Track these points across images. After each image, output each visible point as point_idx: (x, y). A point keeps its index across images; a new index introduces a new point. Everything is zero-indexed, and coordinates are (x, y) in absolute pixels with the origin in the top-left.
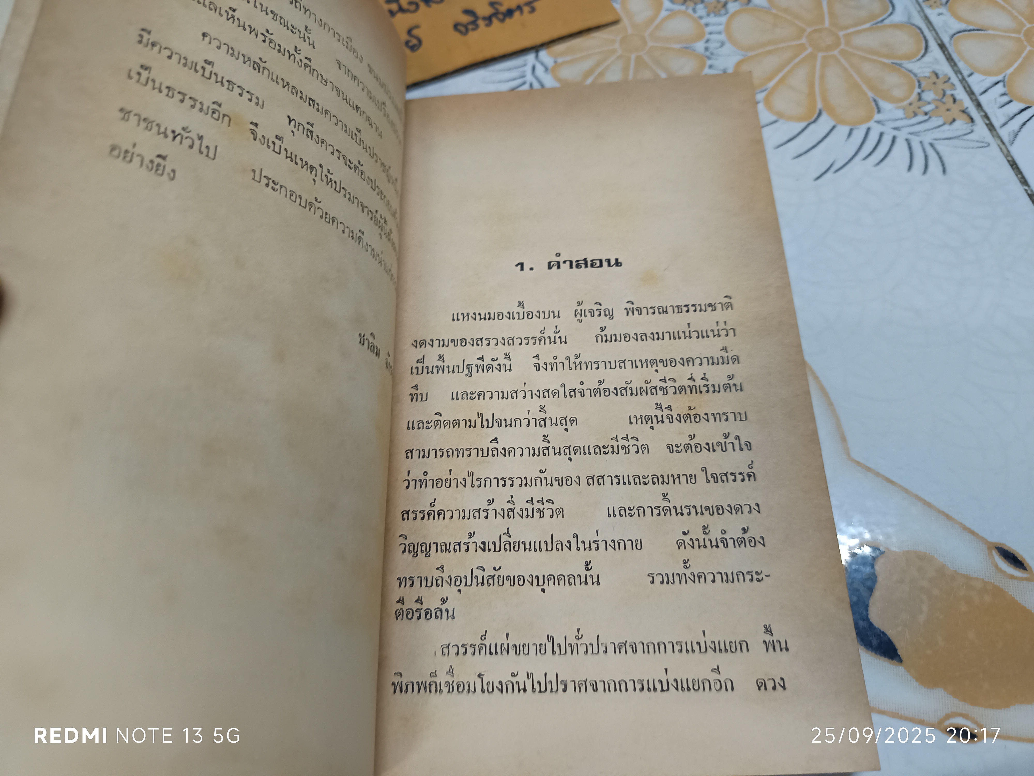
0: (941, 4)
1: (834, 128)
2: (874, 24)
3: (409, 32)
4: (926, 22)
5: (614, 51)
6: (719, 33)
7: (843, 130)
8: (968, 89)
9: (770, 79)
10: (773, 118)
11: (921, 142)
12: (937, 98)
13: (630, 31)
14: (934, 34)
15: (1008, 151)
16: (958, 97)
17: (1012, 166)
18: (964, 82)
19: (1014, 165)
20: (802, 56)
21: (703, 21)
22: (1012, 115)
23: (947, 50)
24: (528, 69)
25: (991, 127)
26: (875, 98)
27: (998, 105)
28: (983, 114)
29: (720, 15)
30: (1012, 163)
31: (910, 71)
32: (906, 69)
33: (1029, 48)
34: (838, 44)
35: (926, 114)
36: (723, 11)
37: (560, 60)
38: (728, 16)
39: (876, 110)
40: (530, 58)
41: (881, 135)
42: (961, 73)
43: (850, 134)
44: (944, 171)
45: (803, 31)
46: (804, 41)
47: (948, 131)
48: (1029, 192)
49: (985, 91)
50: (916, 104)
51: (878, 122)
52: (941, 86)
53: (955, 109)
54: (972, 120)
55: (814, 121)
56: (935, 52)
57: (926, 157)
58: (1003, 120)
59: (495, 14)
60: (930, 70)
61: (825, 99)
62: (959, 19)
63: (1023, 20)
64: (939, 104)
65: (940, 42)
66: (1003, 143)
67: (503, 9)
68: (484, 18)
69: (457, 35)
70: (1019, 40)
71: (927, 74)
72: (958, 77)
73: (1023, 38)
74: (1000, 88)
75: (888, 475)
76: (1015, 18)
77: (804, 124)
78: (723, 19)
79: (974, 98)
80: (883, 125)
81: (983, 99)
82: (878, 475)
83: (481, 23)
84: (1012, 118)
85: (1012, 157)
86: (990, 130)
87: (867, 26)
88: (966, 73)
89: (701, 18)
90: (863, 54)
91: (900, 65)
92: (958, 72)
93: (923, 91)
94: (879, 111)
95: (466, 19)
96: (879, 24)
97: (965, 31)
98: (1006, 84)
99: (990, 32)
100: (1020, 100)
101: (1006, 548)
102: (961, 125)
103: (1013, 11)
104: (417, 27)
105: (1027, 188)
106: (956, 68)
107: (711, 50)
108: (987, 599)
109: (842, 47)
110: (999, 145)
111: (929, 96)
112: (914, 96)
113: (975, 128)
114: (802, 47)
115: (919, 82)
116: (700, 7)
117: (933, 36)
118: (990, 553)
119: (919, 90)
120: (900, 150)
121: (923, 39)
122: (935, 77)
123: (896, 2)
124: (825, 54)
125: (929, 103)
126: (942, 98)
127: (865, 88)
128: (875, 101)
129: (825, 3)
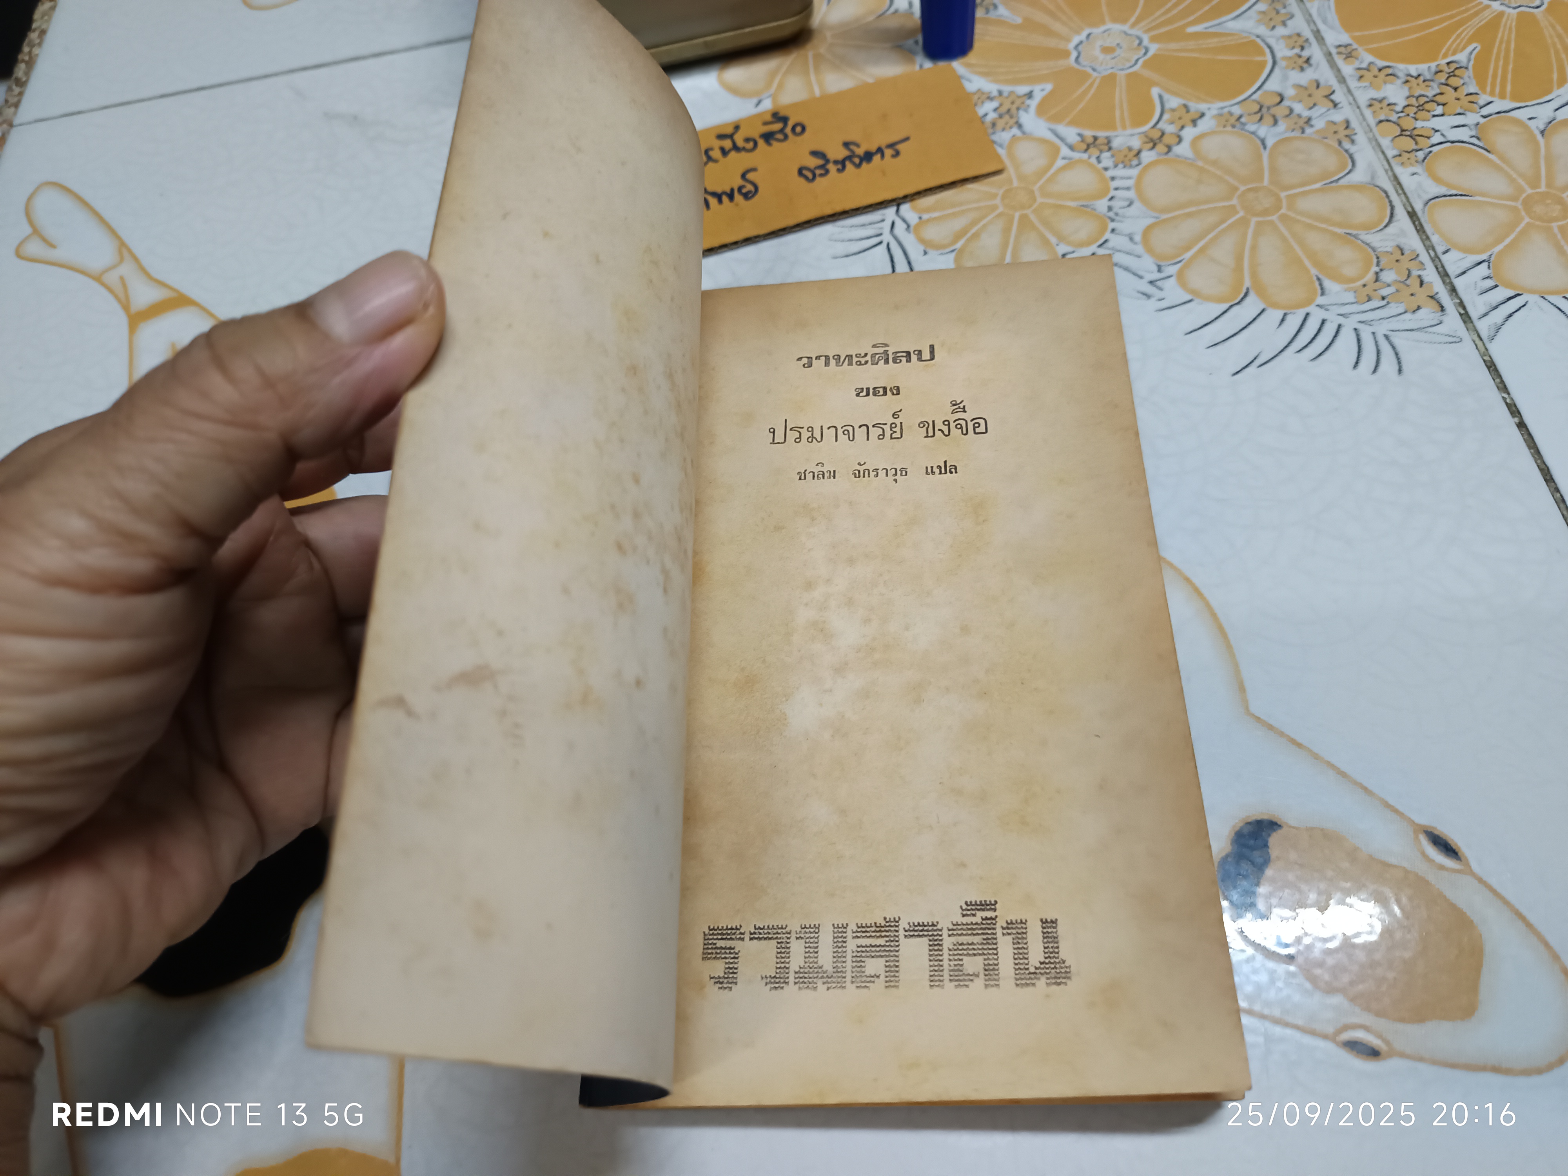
0: (1417, 161)
1: (1263, 310)
2: (1325, 184)
3: (743, 176)
4: (1395, 183)
5: (994, 208)
6: (1128, 189)
7: (1274, 315)
8: (1440, 269)
9: (1188, 248)
10: (1188, 297)
11: (1374, 333)
12: (1399, 279)
13: (1015, 183)
14: (1404, 199)
15: (1486, 349)
16: (1426, 279)
17: (1489, 368)
18: (1437, 259)
19: (1491, 367)
20: (1231, 221)
21: (1110, 173)
22: (1494, 304)
23: (1419, 219)
24: (887, 225)
25: (1466, 317)
26: (1320, 276)
27: (1478, 291)
28: (1458, 301)
29: (1131, 167)
30: (1489, 364)
31: (1368, 244)
32: (1363, 242)
33: (1527, 220)
34: (1280, 208)
35: (1383, 298)
36: (1135, 162)
37: (925, 217)
38: (1140, 167)
39: (1319, 291)
40: (890, 212)
41: (1323, 322)
42: (1434, 250)
43: (1283, 320)
44: (1400, 371)
45: (1236, 189)
46: (1234, 202)
47: (1410, 321)
48: (1508, 401)
49: (1464, 273)
50: (1372, 286)
51: (1320, 306)
52: (1405, 264)
53: (1421, 294)
54: (1442, 308)
55: (1239, 303)
56: (1402, 221)
57: (1378, 352)
58: (1483, 311)
59: (849, 158)
60: (1394, 244)
61: (1254, 275)
62: (1438, 180)
63: (1523, 183)
64: (1402, 286)
65: (1410, 209)
66: (1481, 339)
67: (860, 151)
68: (836, 162)
69: (802, 180)
70: (1515, 209)
71: (1389, 249)
72: (1429, 253)
73: (1520, 207)
74: (1483, 270)
75: (1293, 736)
76: (1512, 181)
77: (1225, 306)
78: (1134, 172)
80: (1327, 310)
81: (1459, 283)
82: (1282, 734)
83: (832, 167)
84: (1496, 308)
85: (1490, 356)
86: (1465, 322)
87: (1318, 185)
88: (1440, 249)
89: (1106, 169)
90: (1309, 221)
91: (1356, 236)
92: (1429, 247)
93: (1381, 270)
94: (1323, 294)
95: (813, 162)
96: (1334, 185)
97: (1445, 196)
98: (1491, 264)
99: (1478, 198)
100: (1508, 286)
101: (1436, 833)
102: (1427, 315)
103: (1512, 173)
104: (754, 170)
105: (1506, 396)
106: (1427, 243)
107: (1115, 210)
109: (1283, 211)
110: (1474, 342)
111: (1388, 276)
112: (1370, 276)
113: (1445, 319)
114: (1232, 210)
115: (1378, 258)
116: (1106, 155)
117: (1402, 201)
118: (1416, 838)
119: (1377, 269)
120: (1346, 343)
121: (1388, 204)
122: (1400, 252)
123: (1357, 157)
124: (1260, 219)
125: (1389, 285)
126: (1406, 280)
127: (1307, 263)
128: (1319, 279)
129: (1265, 155)
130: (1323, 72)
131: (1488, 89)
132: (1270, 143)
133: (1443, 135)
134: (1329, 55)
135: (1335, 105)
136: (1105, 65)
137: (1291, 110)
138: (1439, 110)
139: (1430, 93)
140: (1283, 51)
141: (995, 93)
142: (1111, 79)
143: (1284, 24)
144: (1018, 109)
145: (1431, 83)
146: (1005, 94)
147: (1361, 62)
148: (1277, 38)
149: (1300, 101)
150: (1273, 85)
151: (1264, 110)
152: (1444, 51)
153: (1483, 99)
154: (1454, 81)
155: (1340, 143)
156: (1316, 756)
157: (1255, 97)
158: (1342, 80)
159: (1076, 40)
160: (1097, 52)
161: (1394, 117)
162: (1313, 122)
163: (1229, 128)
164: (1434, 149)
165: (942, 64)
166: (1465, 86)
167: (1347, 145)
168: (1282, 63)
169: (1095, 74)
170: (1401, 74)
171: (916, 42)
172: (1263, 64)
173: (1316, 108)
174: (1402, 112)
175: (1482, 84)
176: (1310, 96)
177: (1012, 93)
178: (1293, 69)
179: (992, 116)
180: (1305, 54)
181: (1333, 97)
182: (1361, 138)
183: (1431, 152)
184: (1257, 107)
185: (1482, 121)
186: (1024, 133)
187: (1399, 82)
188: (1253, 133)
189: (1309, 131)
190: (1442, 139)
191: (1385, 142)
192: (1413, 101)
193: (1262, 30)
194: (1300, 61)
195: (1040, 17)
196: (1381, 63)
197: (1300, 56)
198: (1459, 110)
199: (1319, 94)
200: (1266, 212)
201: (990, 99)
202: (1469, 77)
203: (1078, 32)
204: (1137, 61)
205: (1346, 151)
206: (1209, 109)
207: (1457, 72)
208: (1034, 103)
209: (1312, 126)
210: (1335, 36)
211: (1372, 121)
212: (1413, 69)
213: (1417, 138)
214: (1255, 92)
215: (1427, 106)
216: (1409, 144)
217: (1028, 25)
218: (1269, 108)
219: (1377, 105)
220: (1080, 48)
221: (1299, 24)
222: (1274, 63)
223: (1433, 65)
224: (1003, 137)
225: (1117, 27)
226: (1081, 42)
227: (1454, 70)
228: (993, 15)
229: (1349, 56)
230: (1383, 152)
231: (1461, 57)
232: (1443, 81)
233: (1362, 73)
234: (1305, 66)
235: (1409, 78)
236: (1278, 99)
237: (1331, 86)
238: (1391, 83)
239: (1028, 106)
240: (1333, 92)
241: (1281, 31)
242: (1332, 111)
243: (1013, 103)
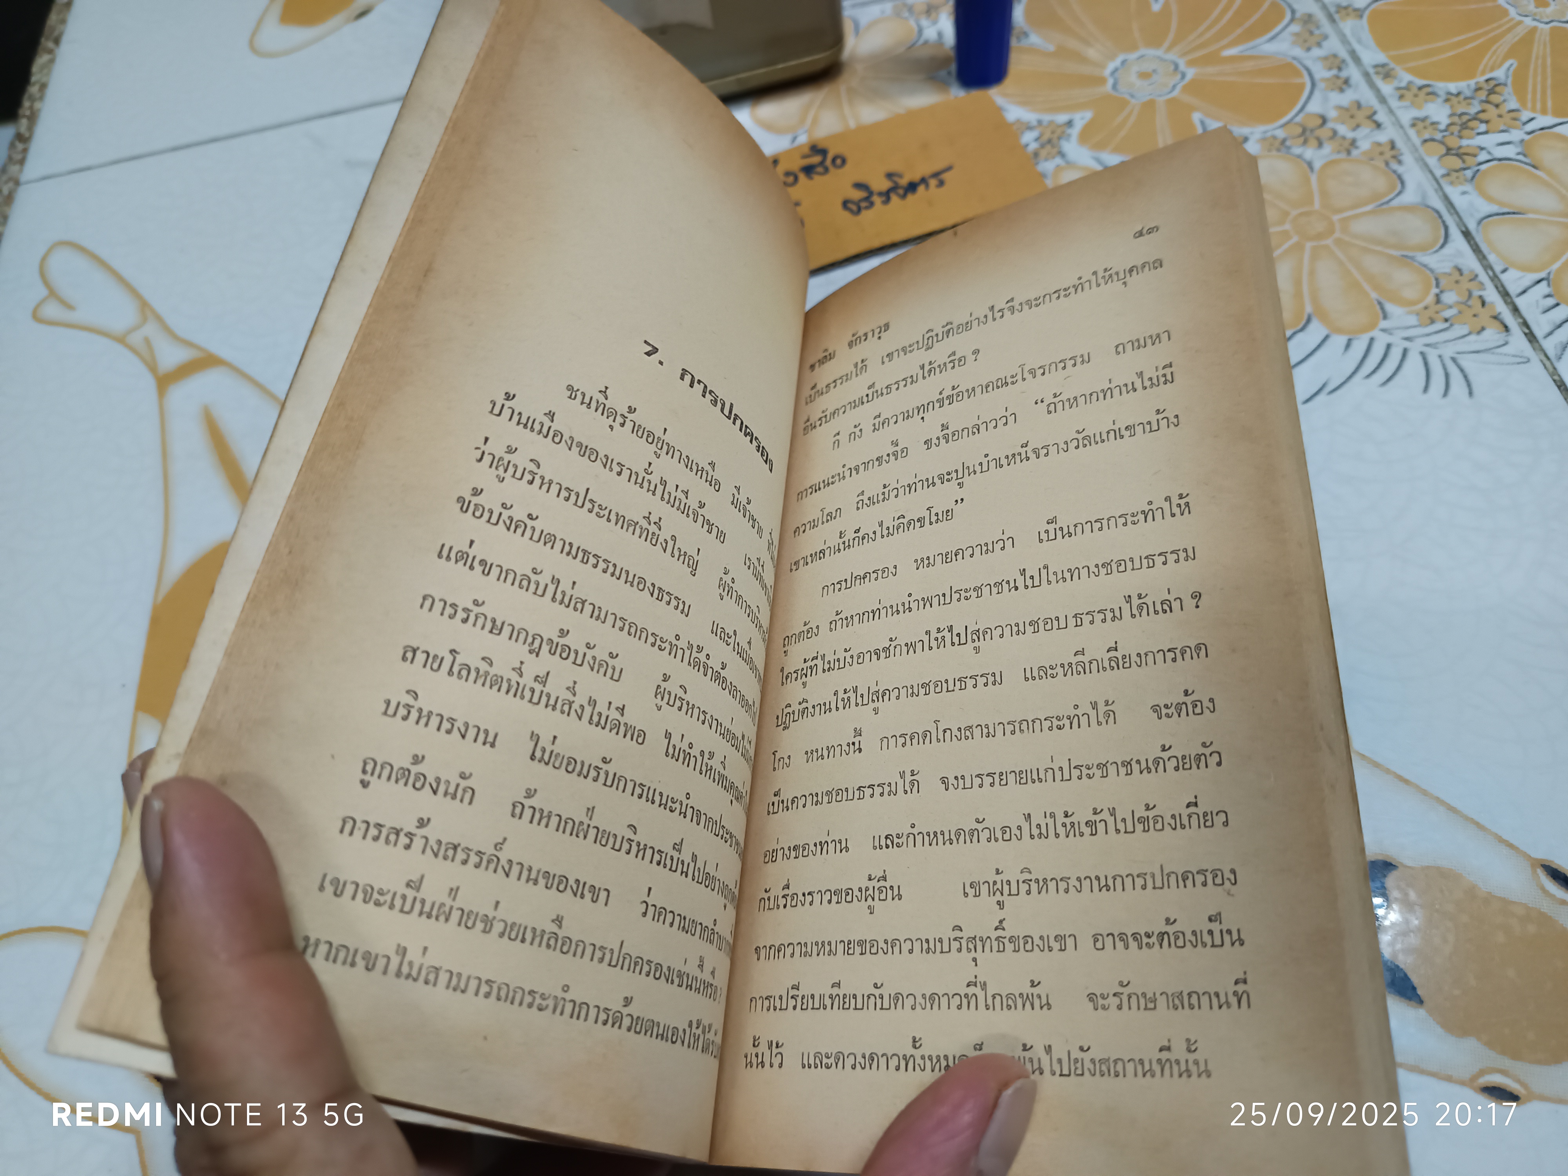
0: (1466, 180)
1: (1327, 338)
2: (1377, 206)
4: (1446, 203)
7: (1339, 341)
8: (1501, 289)
11: (1440, 356)
12: (1460, 300)
14: (1457, 219)
15: (1555, 368)
16: (1488, 299)
17: (1559, 387)
18: (1496, 279)
19: (1562, 386)
20: (1286, 246)
22: (1558, 322)
23: (1473, 239)
25: (1531, 337)
26: (1381, 300)
27: (1541, 309)
28: (1521, 320)
30: (1559, 384)
31: (1425, 266)
32: (1420, 264)
34: (1331, 231)
35: (1446, 320)
39: (1381, 315)
41: (1389, 346)
42: (1492, 269)
43: (1348, 346)
44: (1471, 393)
45: (1286, 214)
46: (1287, 227)
47: (1475, 343)
49: (1524, 292)
50: (1434, 308)
51: (1384, 330)
52: (1466, 285)
53: (1484, 314)
54: (1506, 328)
55: (1302, 330)
56: (1458, 241)
57: (1447, 376)
58: (1547, 329)
59: (894, 189)
60: (1451, 264)
61: (1315, 301)
62: (1490, 199)
64: (1463, 307)
65: (1464, 229)
66: (1548, 358)
67: (904, 182)
68: (880, 194)
69: (847, 215)
71: (1448, 270)
72: (1487, 273)
74: (1543, 288)
76: (1563, 197)
79: (1509, 300)
80: (1391, 334)
81: (1520, 302)
82: (1388, 771)
83: (877, 200)
84: (1560, 326)
85: (1559, 376)
86: (1530, 341)
87: (1370, 208)
88: (1498, 268)
90: (1364, 244)
91: (1412, 258)
92: (1487, 267)
93: (1442, 292)
94: (1385, 317)
95: (857, 195)
96: (1385, 207)
97: (1497, 214)
98: (1551, 283)
99: (1531, 216)
101: (1554, 866)
102: (1492, 335)
103: (1559, 187)
106: (1485, 262)
108: (1532, 929)
109: (1337, 234)
110: (1541, 361)
111: (1450, 297)
112: (1430, 299)
113: (1511, 339)
114: (1286, 235)
115: (1437, 279)
117: (1454, 220)
118: (1534, 872)
119: (1437, 291)
120: (1414, 366)
121: (1441, 225)
122: (1457, 273)
123: (1407, 178)
124: (1314, 244)
125: (1450, 307)
126: (1467, 301)
127: (1367, 287)
128: (1380, 303)
129: (1314, 178)
130: (1362, 92)
131: (1529, 105)
132: (1317, 165)
133: (1489, 153)
134: (1366, 75)
135: (1378, 125)
136: (1143, 91)
137: (1335, 133)
138: (1483, 127)
139: (1473, 110)
140: (1321, 73)
141: (1035, 123)
142: (1150, 105)
143: (1319, 45)
144: (1059, 138)
145: (1472, 101)
146: (1045, 123)
147: (1400, 81)
148: (1313, 59)
149: (1343, 123)
150: (1314, 107)
151: (1308, 133)
152: (1481, 67)
153: (1525, 115)
154: (1494, 98)
155: (1387, 164)
156: (1425, 793)
157: (1298, 119)
158: (1383, 100)
159: (1111, 66)
160: (1133, 78)
161: (1439, 136)
162: (1359, 143)
163: (1274, 153)
164: (1483, 167)
165: (977, 94)
166: (1506, 104)
167: (1394, 166)
168: (1321, 85)
169: (1133, 101)
170: (1442, 93)
171: (949, 73)
172: (1301, 87)
173: (1360, 129)
174: (1445, 131)
175: (1522, 100)
176: (1352, 117)
177: (1051, 122)
178: (1332, 90)
179: (1033, 146)
180: (1344, 74)
181: (1376, 117)
182: (1408, 158)
183: (1478, 170)
184: (1300, 130)
185: (1527, 137)
186: (1068, 163)
187: (1440, 100)
188: (1299, 157)
189: (1355, 153)
190: (1488, 157)
191: (1432, 161)
192: (1456, 119)
193: (1298, 52)
194: (1339, 82)
195: (1073, 44)
196: (1420, 82)
197: (1337, 77)
198: (1502, 128)
199: (1361, 116)
200: (1319, 236)
201: (1030, 128)
202: (1509, 94)
203: (1112, 58)
204: (1174, 87)
205: (1395, 172)
206: (1252, 133)
207: (1498, 89)
208: (1075, 131)
209: (1357, 148)
210: (1371, 56)
211: (1417, 141)
212: (1453, 87)
213: (1465, 157)
214: (1297, 115)
215: (1471, 124)
216: (1456, 163)
217: (1062, 52)
218: (1312, 131)
219: (1420, 125)
220: (1116, 75)
221: (1333, 45)
222: (1313, 85)
223: (1472, 83)
224: (1047, 166)
225: (1151, 52)
226: (1116, 70)
227: (1494, 87)
228: (1024, 43)
229: (1388, 75)
230: (1431, 172)
231: (1499, 74)
232: (1484, 98)
233: (1402, 93)
234: (1344, 87)
235: (1449, 96)
236: (1320, 121)
237: (1372, 107)
238: (1432, 101)
239: (1069, 136)
240: (1375, 113)
241: (1316, 52)
242: (1376, 132)
243: (1053, 132)
